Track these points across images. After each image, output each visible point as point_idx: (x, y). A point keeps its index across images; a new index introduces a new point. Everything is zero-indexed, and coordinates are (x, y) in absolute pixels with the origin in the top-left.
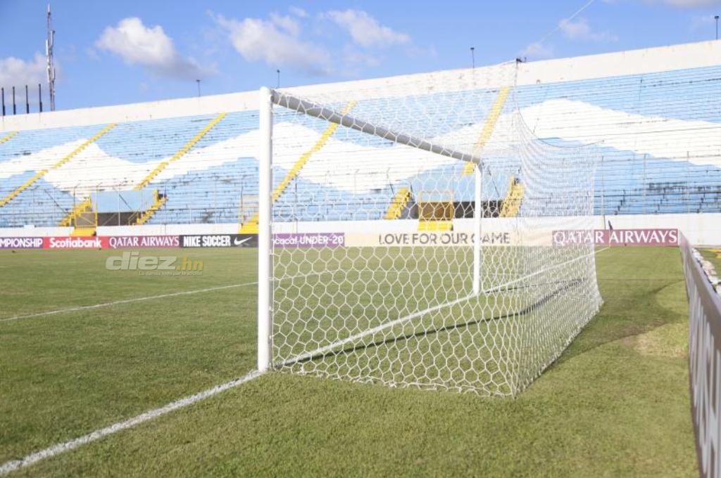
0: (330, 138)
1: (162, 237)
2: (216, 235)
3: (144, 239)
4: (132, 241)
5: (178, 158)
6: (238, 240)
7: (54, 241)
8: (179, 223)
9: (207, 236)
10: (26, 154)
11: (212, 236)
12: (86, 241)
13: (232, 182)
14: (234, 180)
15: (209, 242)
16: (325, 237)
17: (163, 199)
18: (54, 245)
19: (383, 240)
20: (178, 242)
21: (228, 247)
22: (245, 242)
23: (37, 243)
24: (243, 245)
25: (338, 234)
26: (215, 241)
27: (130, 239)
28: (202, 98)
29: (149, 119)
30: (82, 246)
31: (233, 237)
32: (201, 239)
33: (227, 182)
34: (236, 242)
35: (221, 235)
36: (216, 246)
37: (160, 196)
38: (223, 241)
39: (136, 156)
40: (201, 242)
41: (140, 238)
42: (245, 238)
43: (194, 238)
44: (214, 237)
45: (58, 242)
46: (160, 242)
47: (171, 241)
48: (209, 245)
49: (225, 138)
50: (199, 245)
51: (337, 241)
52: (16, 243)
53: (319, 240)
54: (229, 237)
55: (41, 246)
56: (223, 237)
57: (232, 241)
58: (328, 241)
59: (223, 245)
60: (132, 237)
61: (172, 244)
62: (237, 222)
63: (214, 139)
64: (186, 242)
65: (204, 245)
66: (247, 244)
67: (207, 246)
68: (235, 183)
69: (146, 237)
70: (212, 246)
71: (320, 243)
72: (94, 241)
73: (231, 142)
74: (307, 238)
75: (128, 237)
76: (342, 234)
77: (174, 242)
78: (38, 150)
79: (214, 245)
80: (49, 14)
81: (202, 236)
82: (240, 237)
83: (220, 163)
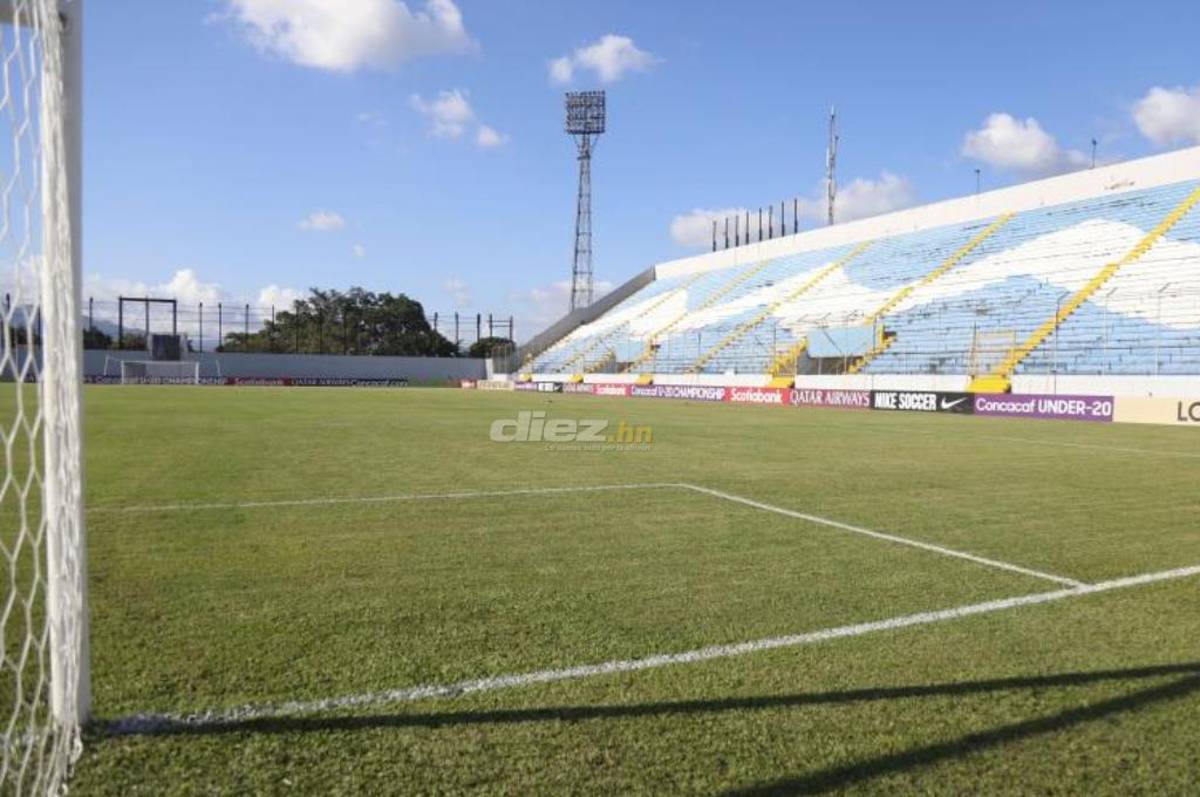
0: (1161, 239)
1: (850, 392)
2: (917, 393)
3: (829, 395)
4: (815, 396)
5: (931, 281)
6: (947, 401)
7: (736, 392)
8: (898, 373)
9: (905, 393)
10: (769, 284)
11: (912, 393)
12: (767, 394)
13: (989, 313)
14: (991, 310)
15: (907, 402)
16: (1079, 402)
17: (890, 339)
18: (735, 397)
19: (1185, 413)
20: (868, 400)
21: (932, 411)
22: (958, 405)
23: (720, 394)
24: (953, 410)
25: (1103, 399)
26: (915, 401)
27: (813, 394)
28: (981, 196)
29: (912, 230)
30: (761, 400)
31: (940, 396)
32: (897, 398)
33: (980, 312)
34: (945, 405)
35: (923, 393)
36: (917, 410)
37: (887, 335)
38: (926, 402)
39: (879, 282)
40: (898, 403)
41: (824, 392)
42: (956, 399)
43: (888, 396)
44: (915, 396)
45: (739, 394)
46: (847, 399)
47: (860, 398)
48: (907, 407)
49: (999, 250)
50: (894, 407)
51: (1100, 411)
52: (701, 393)
53: (1071, 407)
54: (934, 396)
55: (723, 398)
56: (926, 396)
57: (938, 403)
58: (1085, 410)
59: (925, 408)
60: (816, 391)
61: (860, 403)
62: (964, 373)
63: (984, 252)
64: (880, 401)
65: (901, 407)
66: (960, 409)
67: (905, 409)
68: (991, 315)
69: (831, 391)
70: (911, 409)
71: (1070, 412)
72: (774, 395)
73: (1006, 254)
74: (1050, 403)
75: (811, 390)
76: (1110, 399)
77: (864, 401)
78: (781, 279)
79: (914, 407)
80: (833, 117)
81: (899, 392)
82: (950, 396)
83: (979, 285)
